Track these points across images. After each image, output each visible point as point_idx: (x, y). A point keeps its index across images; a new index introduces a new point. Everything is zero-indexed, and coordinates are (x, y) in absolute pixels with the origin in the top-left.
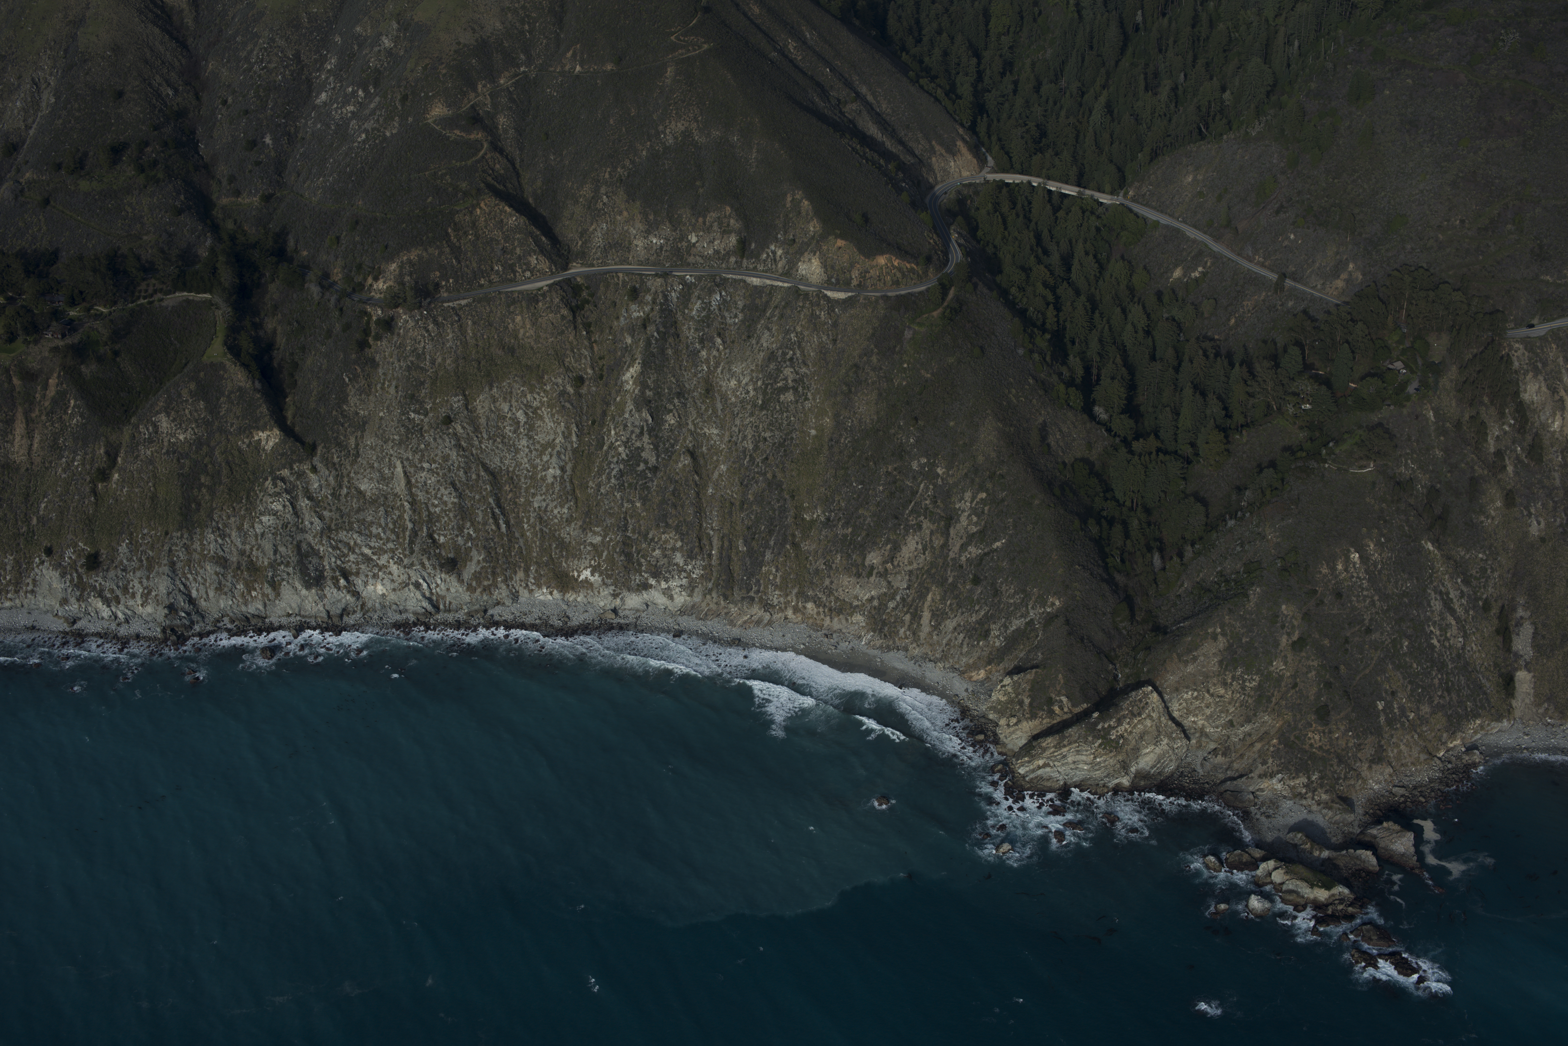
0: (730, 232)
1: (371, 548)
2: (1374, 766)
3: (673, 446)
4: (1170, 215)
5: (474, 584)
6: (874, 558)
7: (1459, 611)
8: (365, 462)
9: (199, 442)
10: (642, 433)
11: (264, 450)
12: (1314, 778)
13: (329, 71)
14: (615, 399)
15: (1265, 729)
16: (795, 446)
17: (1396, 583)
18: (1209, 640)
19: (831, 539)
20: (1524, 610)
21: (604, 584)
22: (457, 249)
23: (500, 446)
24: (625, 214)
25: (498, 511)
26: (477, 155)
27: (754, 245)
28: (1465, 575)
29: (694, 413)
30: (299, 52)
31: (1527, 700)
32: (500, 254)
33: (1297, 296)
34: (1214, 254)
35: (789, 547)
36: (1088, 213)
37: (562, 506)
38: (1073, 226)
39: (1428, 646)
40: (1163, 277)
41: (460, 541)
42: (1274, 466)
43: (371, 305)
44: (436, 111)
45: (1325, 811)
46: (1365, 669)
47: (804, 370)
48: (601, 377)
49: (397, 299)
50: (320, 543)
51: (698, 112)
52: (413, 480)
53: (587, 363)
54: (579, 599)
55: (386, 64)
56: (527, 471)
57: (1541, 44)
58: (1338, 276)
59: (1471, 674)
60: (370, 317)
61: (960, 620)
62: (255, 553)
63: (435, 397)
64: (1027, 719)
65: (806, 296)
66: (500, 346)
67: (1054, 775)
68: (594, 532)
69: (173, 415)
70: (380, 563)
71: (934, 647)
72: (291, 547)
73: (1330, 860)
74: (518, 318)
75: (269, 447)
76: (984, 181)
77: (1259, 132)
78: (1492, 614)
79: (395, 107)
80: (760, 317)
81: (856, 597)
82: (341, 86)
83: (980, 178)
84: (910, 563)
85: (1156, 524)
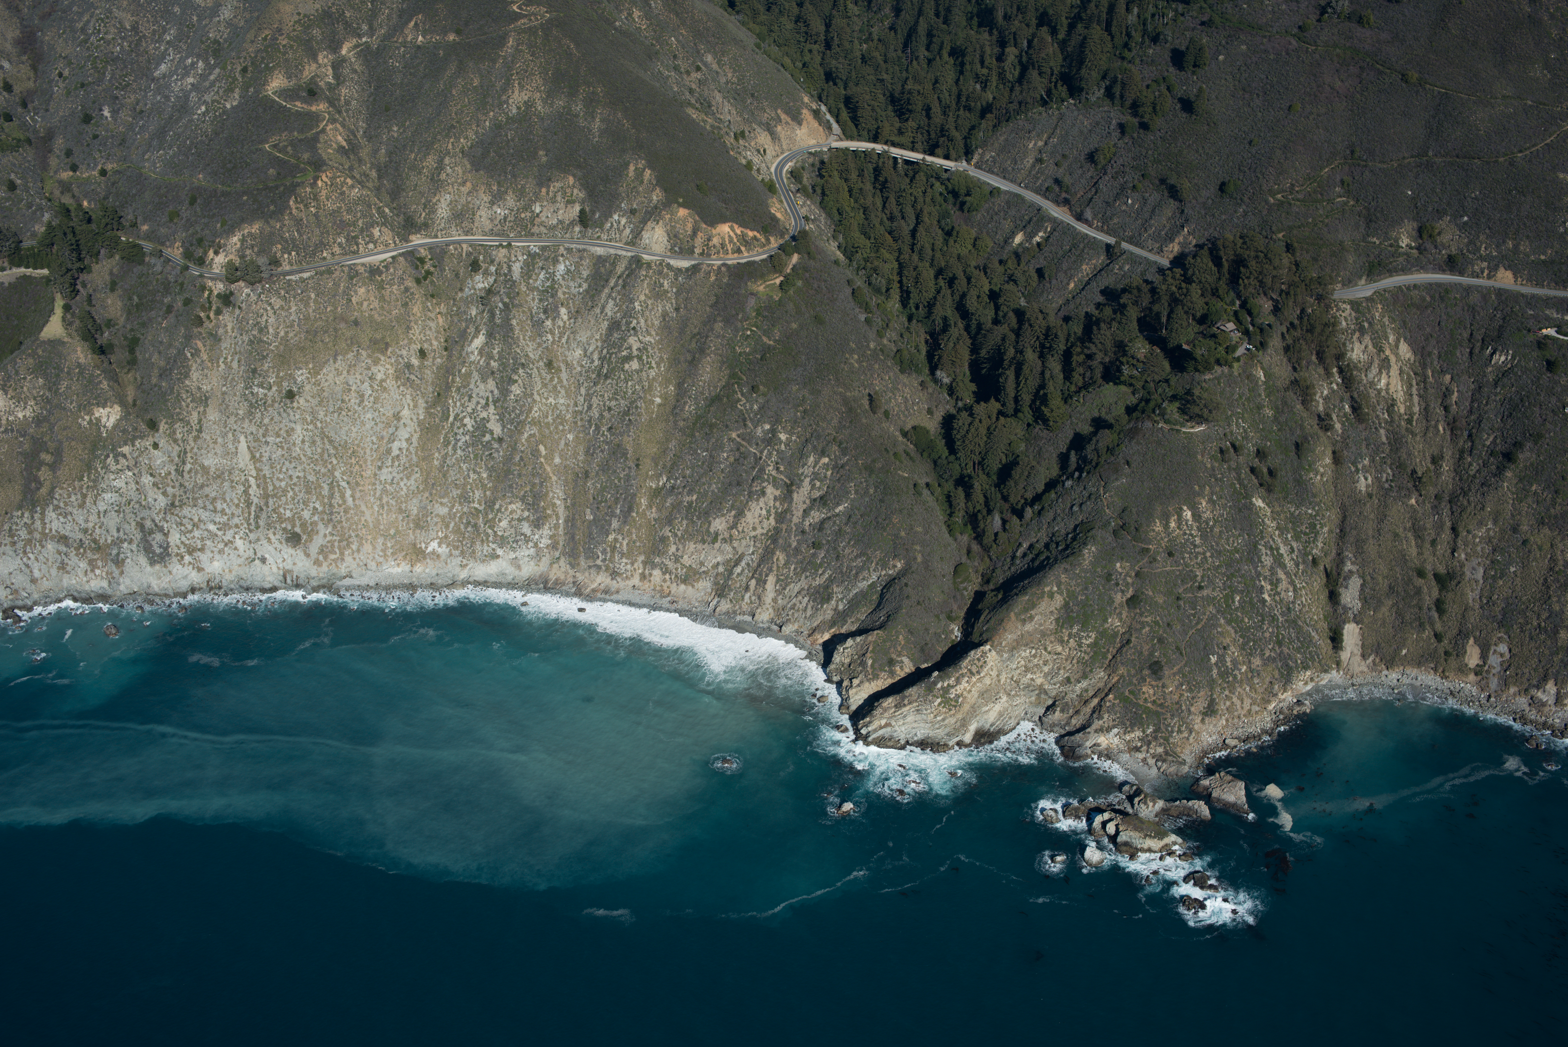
0: (573, 202)
1: (215, 523)
2: (1207, 720)
3: (518, 416)
4: (1012, 181)
5: (321, 558)
6: (719, 524)
7: (1290, 565)
8: (208, 438)
9: (38, 420)
10: (487, 404)
11: (105, 427)
12: (1149, 731)
13: (168, 43)
14: (460, 371)
15: (1101, 685)
16: (640, 415)
17: (1228, 540)
18: (1046, 599)
19: (676, 506)
20: (1352, 563)
21: (451, 555)
22: (298, 222)
23: (345, 419)
24: (469, 184)
25: (344, 484)
26: (318, 126)
27: (597, 216)
28: (1294, 530)
29: (539, 383)
30: (137, 22)
31: (1356, 651)
32: (342, 226)
33: (1134, 260)
34: (1054, 220)
35: (634, 514)
36: (933, 180)
37: (408, 478)
38: (918, 192)
39: (1259, 601)
40: (1006, 242)
41: (306, 514)
42: (1110, 426)
43: (212, 279)
44: (276, 83)
45: (1159, 764)
46: (1197, 624)
47: (648, 339)
48: (446, 349)
49: (239, 273)
50: (164, 519)
51: (540, 82)
52: (258, 455)
53: (431, 334)
54: (427, 571)
55: (226, 36)
56: (373, 443)
57: (1369, 11)
58: (1172, 240)
59: (1301, 628)
60: (211, 291)
61: (803, 583)
62: (98, 531)
63: (279, 370)
64: (869, 680)
65: (649, 265)
66: (343, 319)
67: (895, 734)
68: (441, 503)
69: (11, 393)
70: (226, 539)
71: (778, 611)
72: (134, 524)
73: (1164, 811)
74: (362, 291)
75: (110, 424)
76: (830, 149)
77: (1098, 98)
78: (1322, 568)
79: (235, 79)
80: (603, 287)
81: (702, 564)
82: (181, 58)
83: (826, 145)
84: (754, 529)
85: (997, 486)
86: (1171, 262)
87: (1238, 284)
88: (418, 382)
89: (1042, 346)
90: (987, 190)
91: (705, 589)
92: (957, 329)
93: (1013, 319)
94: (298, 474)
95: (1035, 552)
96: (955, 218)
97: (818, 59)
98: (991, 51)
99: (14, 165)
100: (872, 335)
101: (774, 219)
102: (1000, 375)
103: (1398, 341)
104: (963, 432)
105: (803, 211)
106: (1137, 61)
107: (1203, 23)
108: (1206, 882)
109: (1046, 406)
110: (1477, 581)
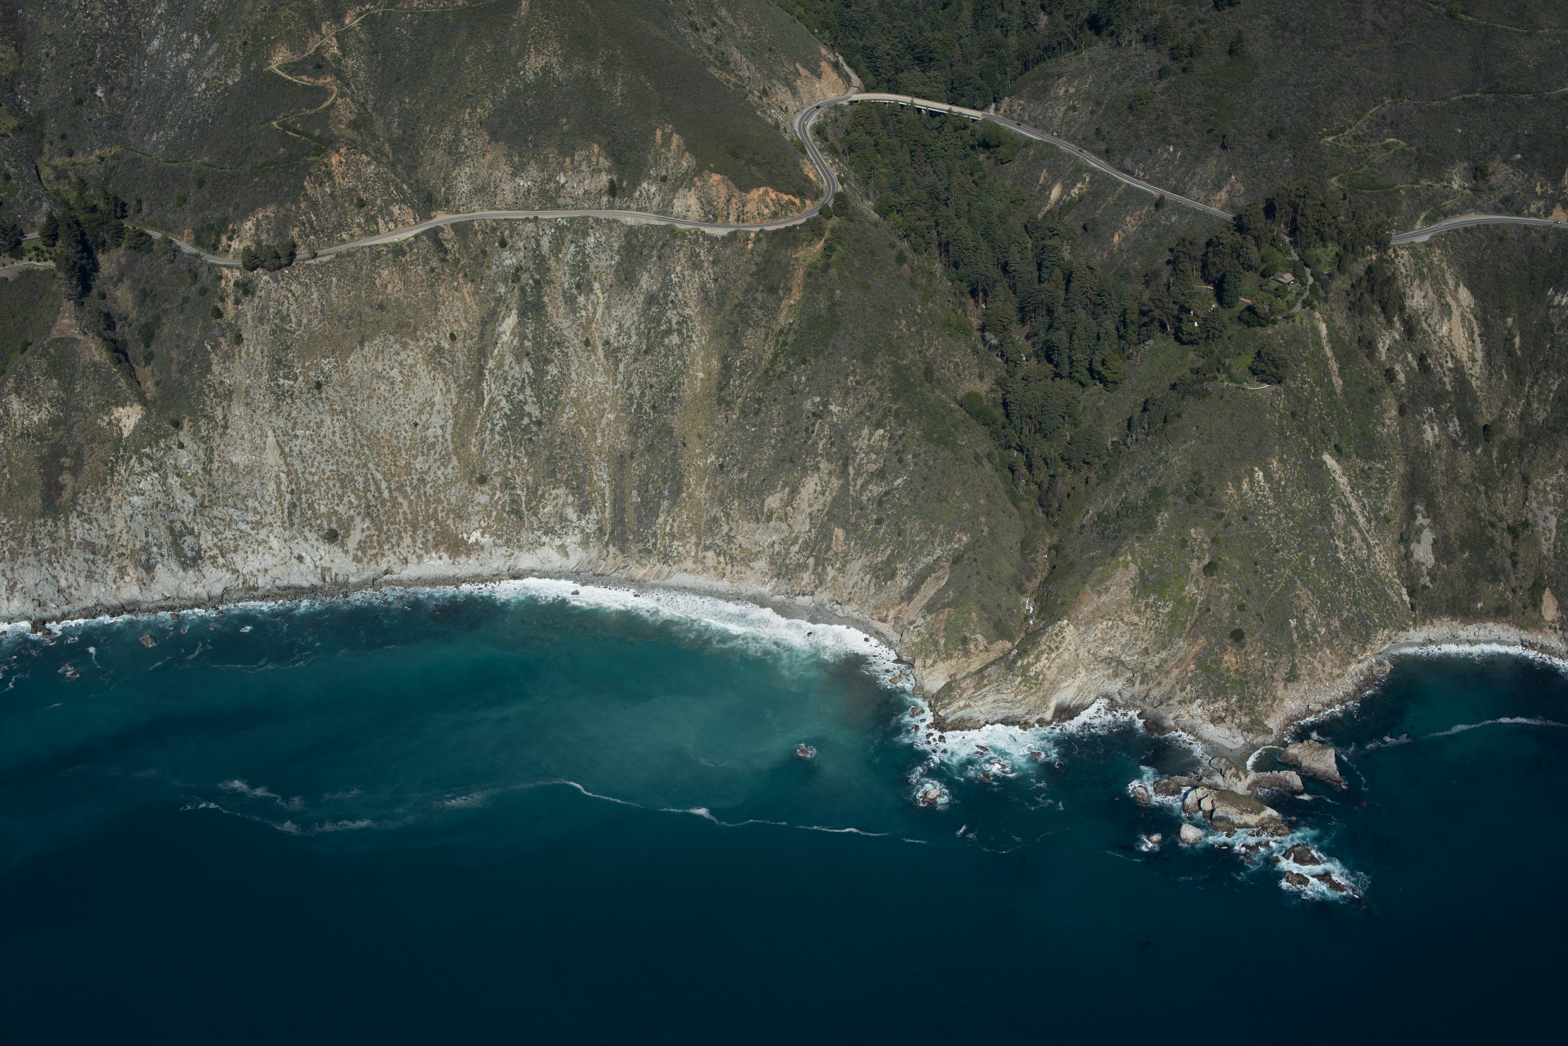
0: (600, 171)
1: (247, 522)
2: (1289, 685)
3: (556, 397)
4: (1043, 130)
5: (360, 553)
6: (773, 501)
7: (1361, 520)
8: (235, 434)
9: (55, 423)
10: (523, 386)
12: (1233, 701)
13: (159, 16)
14: (492, 352)
15: (1181, 655)
16: (683, 391)
17: (1300, 500)
18: (1121, 569)
19: (727, 485)
20: (1424, 517)
21: (495, 545)
22: (314, 203)
23: (376, 408)
24: (489, 156)
25: (378, 476)
26: (327, 101)
27: (626, 184)
28: (1365, 486)
29: (576, 361)
32: (360, 205)
33: (1181, 210)
34: (1093, 171)
35: (684, 495)
36: (962, 131)
37: (446, 467)
39: (1334, 561)
40: (1043, 197)
41: (341, 509)
43: (228, 267)
44: (280, 57)
45: (1245, 733)
46: (1275, 587)
47: (687, 311)
48: (477, 330)
49: (256, 260)
50: (194, 521)
51: (557, 45)
52: (287, 450)
53: (460, 315)
54: (471, 562)
55: (220, 8)
56: (406, 431)
58: (1220, 188)
59: (1376, 586)
60: (228, 280)
61: (865, 560)
62: (125, 536)
63: (304, 360)
64: (942, 660)
65: (683, 235)
66: (368, 303)
67: (974, 715)
68: (481, 491)
69: (24, 395)
70: (259, 538)
72: (163, 527)
73: (1256, 783)
74: (385, 273)
75: (130, 425)
76: (851, 102)
78: (1393, 524)
79: (235, 54)
80: (637, 259)
81: (757, 544)
82: (174, 32)
83: (846, 99)
84: (810, 505)
88: (449, 365)
91: (761, 569)
93: (1059, 276)
94: (330, 467)
96: (988, 171)
99: (7, 152)
100: (918, 299)
101: (807, 179)
103: (1457, 286)
105: (834, 171)
108: (1307, 856)
109: (1102, 366)
110: (1550, 531)
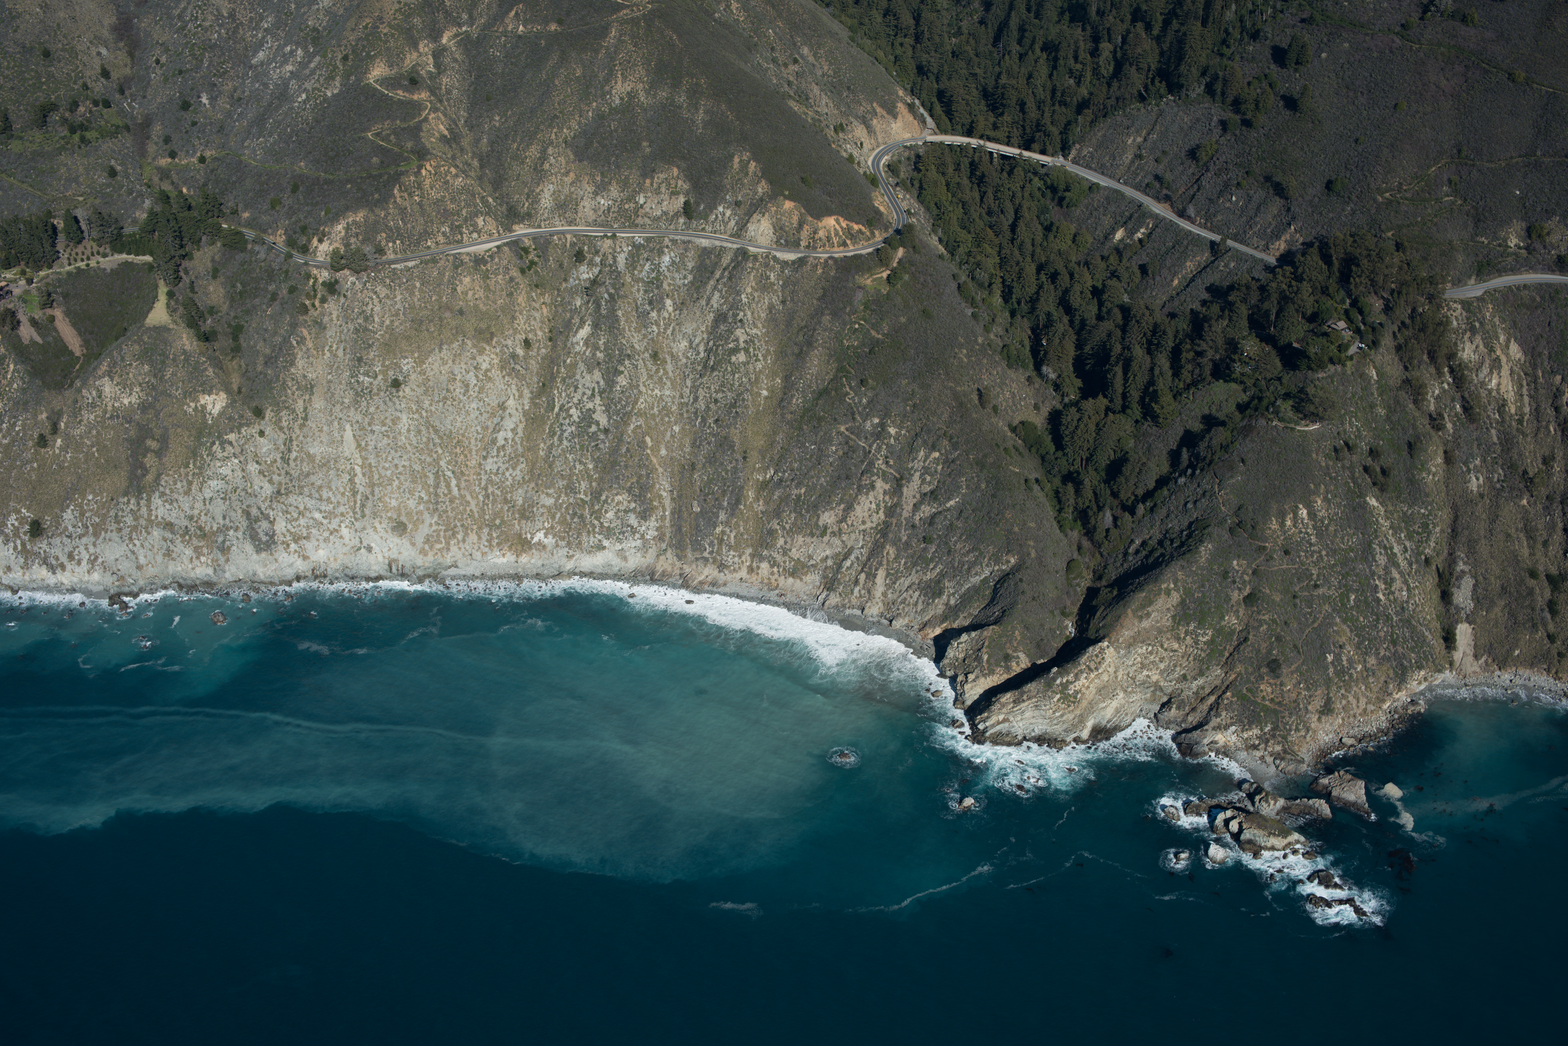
0: (678, 193)
1: (321, 512)
2: (1323, 718)
3: (624, 407)
4: (1110, 177)
5: (427, 547)
6: (828, 518)
7: (1403, 564)
8: (314, 426)
9: (144, 407)
10: (593, 395)
11: (210, 414)
12: (1267, 730)
13: (266, 30)
14: (565, 362)
15: (1218, 682)
16: (746, 407)
17: (1343, 538)
18: (1163, 595)
19: (785, 499)
20: (1465, 563)
21: (557, 546)
22: (403, 211)
23: (450, 409)
24: (572, 175)
25: (449, 474)
26: (420, 115)
27: (702, 207)
28: (1408, 530)
29: (645, 374)
30: (234, 10)
31: (1468, 651)
32: (446, 215)
33: (1240, 257)
34: (1156, 216)
35: (742, 507)
36: (1030, 174)
37: (514, 469)
38: (1016, 187)
39: (1373, 600)
40: (1106, 238)
41: (412, 504)
42: (1223, 424)
43: (317, 267)
44: (378, 71)
45: (1278, 762)
46: (1313, 622)
47: (755, 331)
48: (551, 339)
49: (343, 261)
50: (270, 507)
51: (643, 72)
52: (363, 444)
53: (536, 324)
54: (533, 561)
55: (325, 24)
56: (478, 433)
57: (1473, 9)
58: (1278, 238)
59: (1415, 627)
60: (316, 279)
61: (914, 578)
62: (203, 518)
63: (384, 359)
64: (984, 676)
65: (755, 257)
66: (448, 308)
67: (1013, 730)
68: (547, 494)
69: (117, 379)
70: (331, 527)
71: (888, 605)
72: (240, 511)
73: (1285, 809)
74: (467, 280)
75: (216, 411)
76: (925, 143)
77: (1199, 95)
78: (1434, 567)
79: (335, 67)
80: (709, 279)
81: (810, 557)
82: (279, 46)
83: (920, 139)
84: (864, 523)
85: (1106, 482)
86: (1277, 260)
87: (1348, 282)
88: (523, 372)
89: (1149, 343)
90: (1086, 186)
91: (813, 582)
92: (1062, 325)
93: (1118, 316)
94: (403, 463)
95: (1148, 549)
96: (1054, 214)
97: (910, 53)
98: (1084, 46)
99: (114, 151)
100: (979, 330)
101: (877, 212)
102: (1108, 371)
103: (1508, 341)
104: (1071, 428)
105: (904, 205)
106: (1237, 58)
107: (1303, 21)
108: (1330, 881)
109: (1156, 402)
